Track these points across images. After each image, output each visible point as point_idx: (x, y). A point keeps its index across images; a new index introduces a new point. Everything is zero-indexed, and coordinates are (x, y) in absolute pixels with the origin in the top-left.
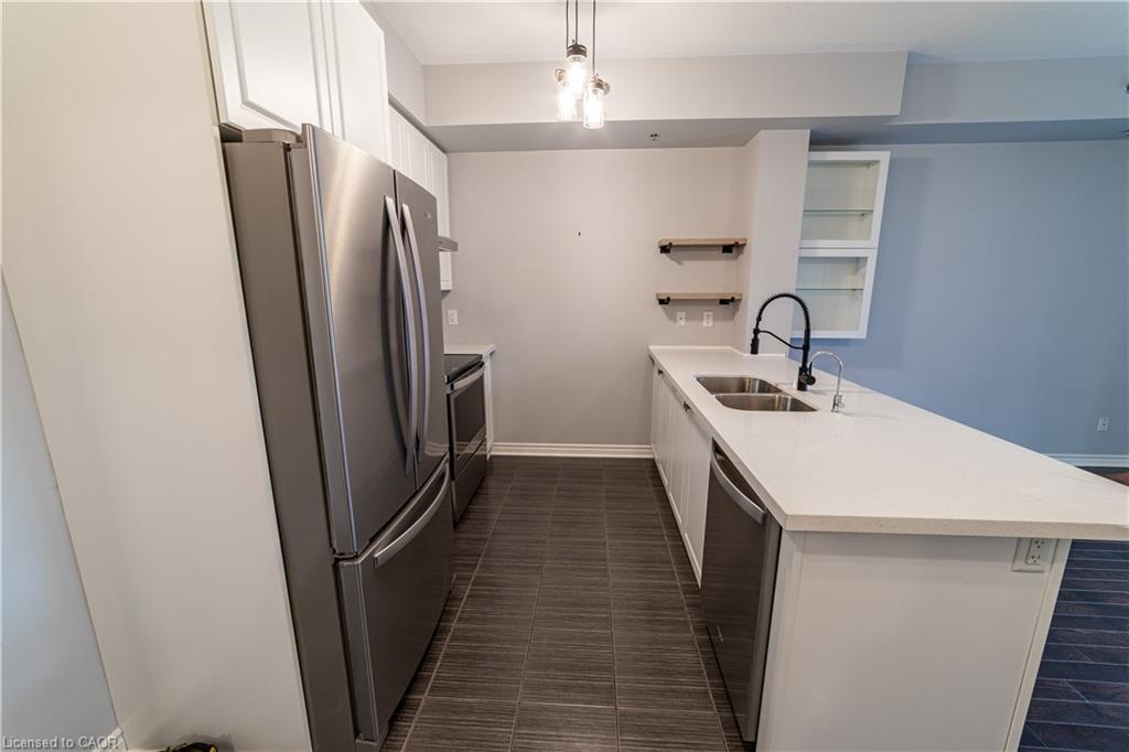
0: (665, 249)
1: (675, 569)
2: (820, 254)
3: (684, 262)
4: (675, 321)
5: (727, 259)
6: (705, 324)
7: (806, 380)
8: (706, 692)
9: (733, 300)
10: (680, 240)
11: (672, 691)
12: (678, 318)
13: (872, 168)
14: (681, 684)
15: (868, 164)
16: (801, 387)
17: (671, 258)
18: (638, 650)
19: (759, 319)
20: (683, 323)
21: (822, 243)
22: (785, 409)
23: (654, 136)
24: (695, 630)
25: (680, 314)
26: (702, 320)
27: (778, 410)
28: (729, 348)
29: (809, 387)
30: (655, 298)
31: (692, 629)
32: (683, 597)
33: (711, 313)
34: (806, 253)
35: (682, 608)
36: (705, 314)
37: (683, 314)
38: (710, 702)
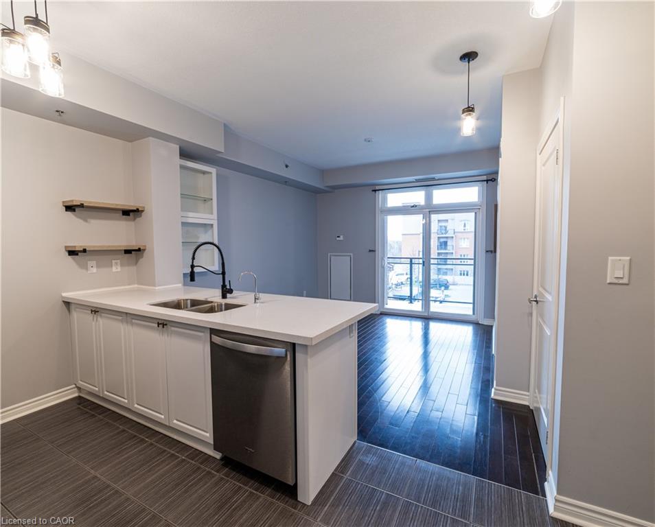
0: (70, 208)
1: (173, 452)
2: (190, 221)
3: (88, 220)
4: (87, 269)
5: (126, 220)
6: (114, 269)
7: (226, 291)
8: (251, 492)
9: (139, 250)
10: (91, 202)
11: (234, 509)
12: (89, 266)
13: (206, 176)
14: (236, 502)
15: (204, 173)
16: (224, 297)
17: (76, 216)
18: (194, 511)
19: (193, 258)
20: (94, 270)
21: (191, 214)
22: (222, 311)
23: (60, 113)
24: (218, 471)
25: (90, 263)
26: (112, 266)
27: (218, 312)
28: (136, 286)
29: (228, 295)
30: (64, 250)
31: (215, 473)
32: (193, 462)
33: (119, 261)
34: (185, 220)
35: (199, 468)
36: (113, 261)
37: (94, 263)
38: (257, 495)
